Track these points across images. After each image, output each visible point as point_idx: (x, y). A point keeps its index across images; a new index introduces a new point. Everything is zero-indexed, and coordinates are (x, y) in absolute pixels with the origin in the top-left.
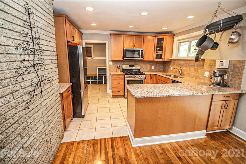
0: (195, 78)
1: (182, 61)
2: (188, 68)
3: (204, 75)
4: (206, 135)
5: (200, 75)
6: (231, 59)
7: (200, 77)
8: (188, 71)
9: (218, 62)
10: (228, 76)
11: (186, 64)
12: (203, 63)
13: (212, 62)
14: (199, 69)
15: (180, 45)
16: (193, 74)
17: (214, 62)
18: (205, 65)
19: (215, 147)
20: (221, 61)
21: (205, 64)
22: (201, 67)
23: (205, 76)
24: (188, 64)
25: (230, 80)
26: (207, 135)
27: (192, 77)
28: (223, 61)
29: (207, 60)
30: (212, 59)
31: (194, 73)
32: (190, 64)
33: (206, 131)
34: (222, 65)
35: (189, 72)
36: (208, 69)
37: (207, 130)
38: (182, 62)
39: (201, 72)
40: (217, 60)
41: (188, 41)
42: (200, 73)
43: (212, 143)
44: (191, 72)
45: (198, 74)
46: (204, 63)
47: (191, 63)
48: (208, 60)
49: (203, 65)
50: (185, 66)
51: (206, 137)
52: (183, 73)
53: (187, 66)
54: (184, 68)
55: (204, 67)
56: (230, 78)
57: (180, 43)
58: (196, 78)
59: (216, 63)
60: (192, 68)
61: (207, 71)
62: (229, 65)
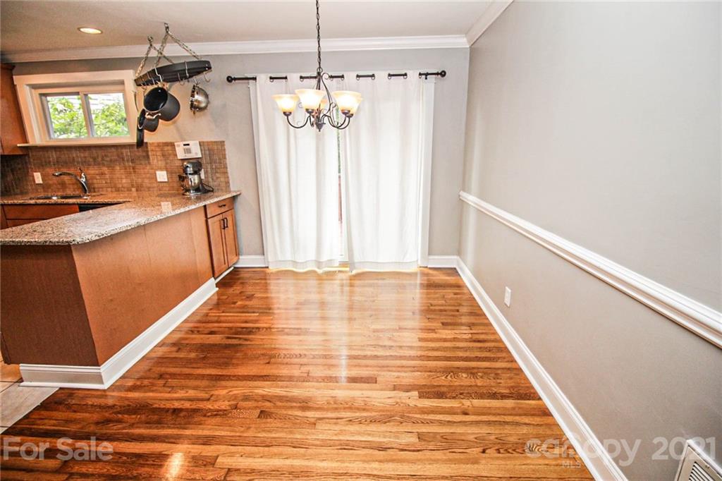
0: (134, 189)
1: (76, 150)
2: (105, 170)
3: (156, 178)
4: (217, 287)
5: (146, 181)
6: (201, 140)
7: (149, 185)
8: (107, 176)
9: (179, 146)
10: (206, 173)
11: (94, 159)
12: (144, 151)
13: (166, 148)
14: (137, 167)
15: (45, 103)
16: (124, 181)
17: (169, 148)
18: (151, 157)
19: (238, 292)
20: (184, 145)
21: (150, 153)
22: (143, 162)
23: (159, 180)
24: (100, 159)
25: (210, 180)
26: (217, 285)
27: (125, 190)
28: (188, 145)
29: (153, 143)
30: (164, 141)
31: (126, 178)
32: (106, 156)
33: (215, 279)
34: (188, 151)
35: (111, 179)
36: (161, 164)
37: (216, 276)
38: (74, 154)
39: (144, 174)
40: (176, 144)
41: (77, 93)
42: (144, 176)
43: (230, 291)
44: (118, 178)
45: (140, 181)
46: (147, 151)
47: (109, 155)
48: (156, 145)
49: (148, 157)
50: (93, 163)
51: (217, 289)
52: (93, 184)
53: (99, 164)
54: (93, 171)
55: (151, 161)
56: (210, 175)
57: (46, 95)
58: (137, 190)
59: (177, 148)
60: (118, 168)
61: (161, 169)
62: (201, 150)
